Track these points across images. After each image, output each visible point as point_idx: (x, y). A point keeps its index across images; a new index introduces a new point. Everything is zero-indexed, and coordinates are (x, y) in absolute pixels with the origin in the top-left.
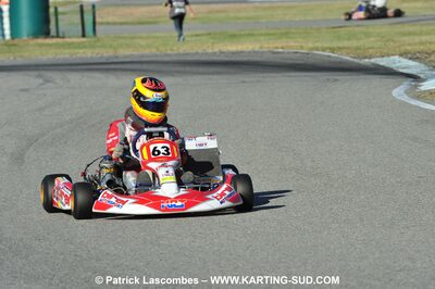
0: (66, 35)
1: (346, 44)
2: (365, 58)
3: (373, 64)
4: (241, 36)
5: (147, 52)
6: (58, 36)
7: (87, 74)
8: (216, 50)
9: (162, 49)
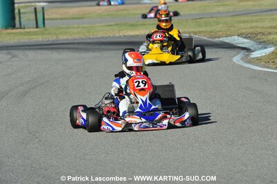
0: (26, 26)
1: (203, 29)
2: (216, 38)
3: (221, 42)
4: (137, 25)
5: (77, 36)
6: (21, 28)
7: (39, 51)
8: (121, 34)
9: (87, 34)
